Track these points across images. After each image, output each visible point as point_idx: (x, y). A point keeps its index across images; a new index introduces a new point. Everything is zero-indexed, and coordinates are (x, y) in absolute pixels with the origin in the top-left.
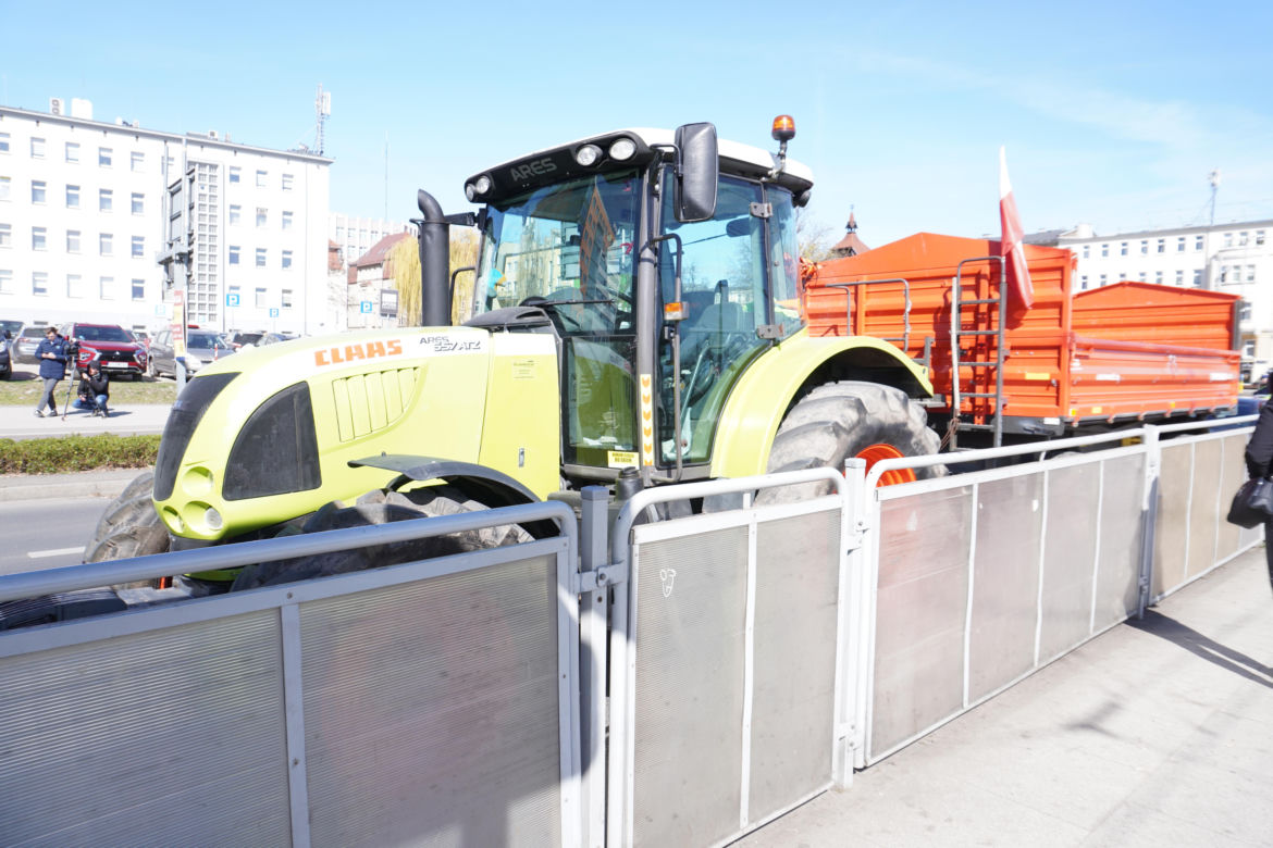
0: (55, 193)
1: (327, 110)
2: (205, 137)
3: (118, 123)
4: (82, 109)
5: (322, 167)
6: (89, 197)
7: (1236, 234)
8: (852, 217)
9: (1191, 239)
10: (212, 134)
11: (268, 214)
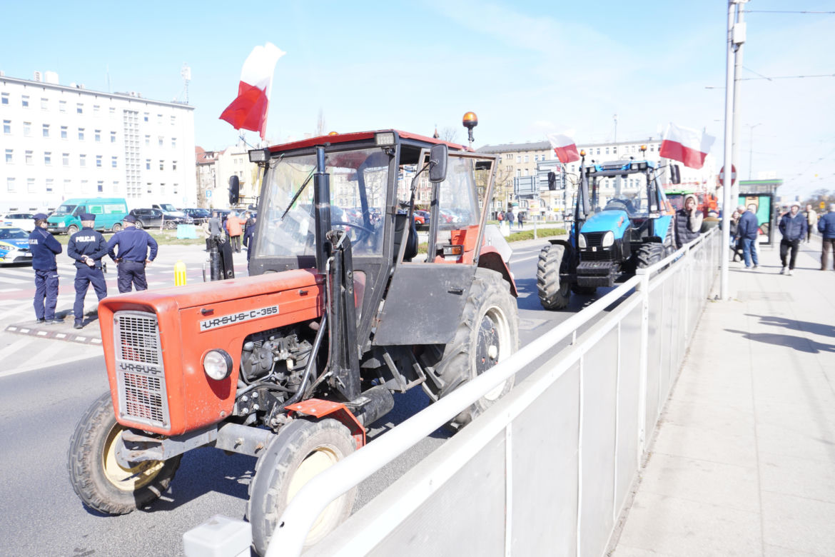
0: (55, 131)
1: (189, 78)
2: (128, 95)
3: (73, 86)
4: (52, 78)
5: (190, 111)
6: (73, 132)
7: (630, 146)
8: (436, 130)
9: (611, 149)
10: (133, 93)
11: (163, 140)
